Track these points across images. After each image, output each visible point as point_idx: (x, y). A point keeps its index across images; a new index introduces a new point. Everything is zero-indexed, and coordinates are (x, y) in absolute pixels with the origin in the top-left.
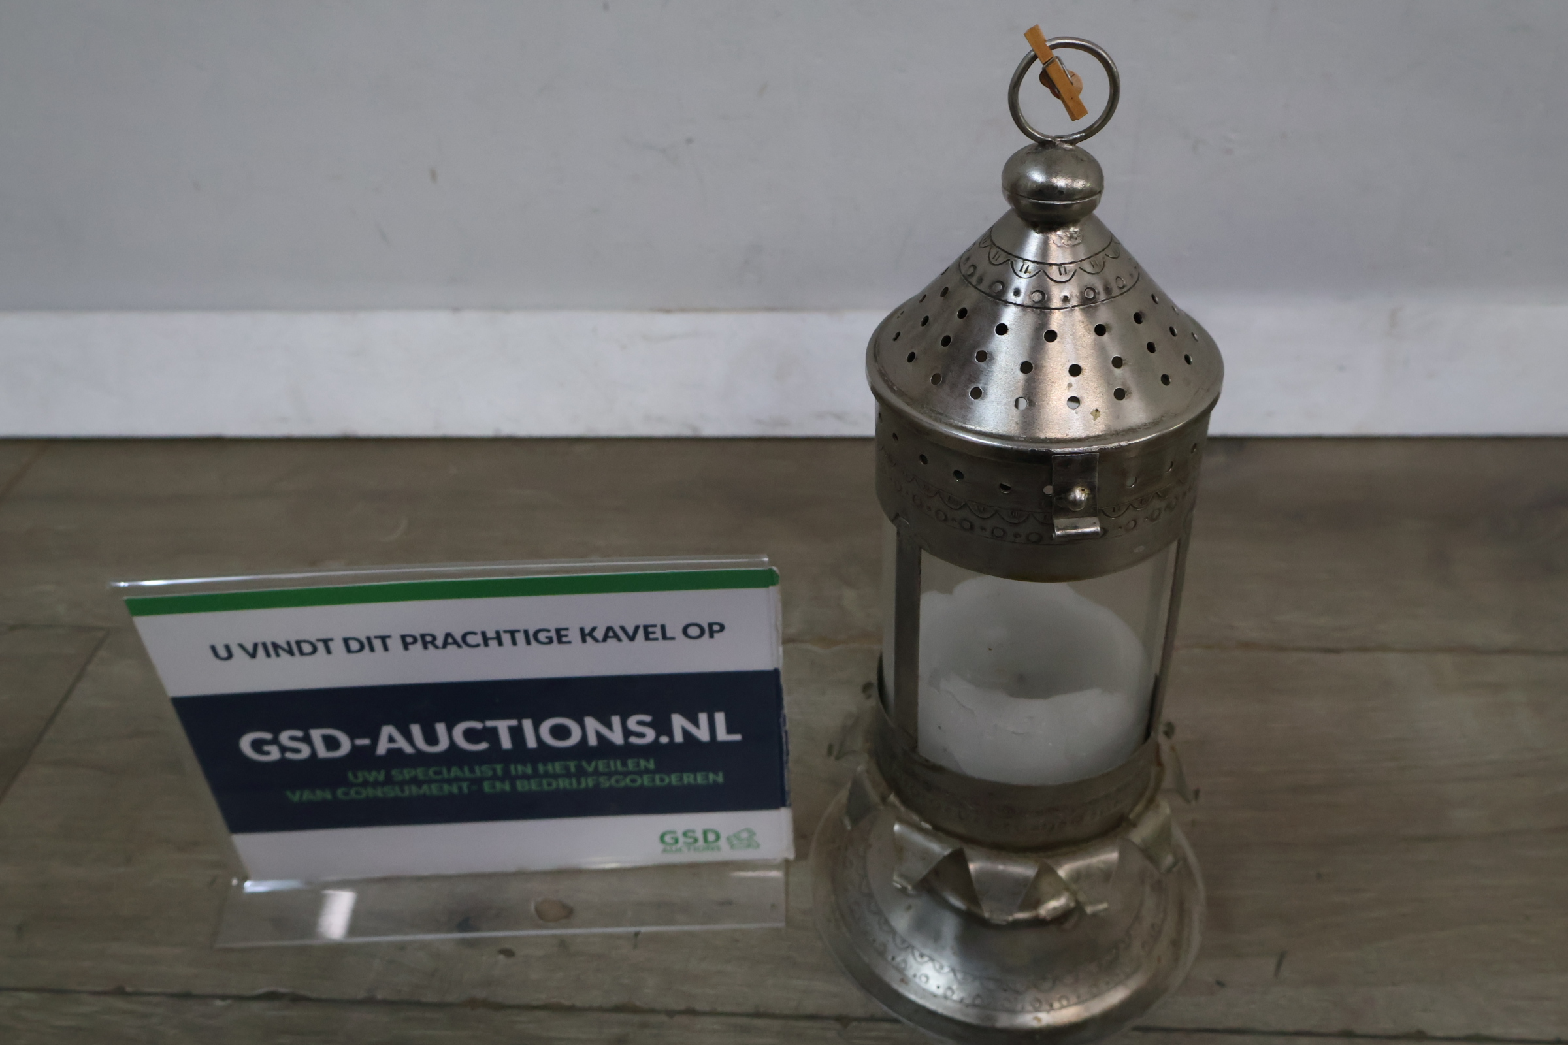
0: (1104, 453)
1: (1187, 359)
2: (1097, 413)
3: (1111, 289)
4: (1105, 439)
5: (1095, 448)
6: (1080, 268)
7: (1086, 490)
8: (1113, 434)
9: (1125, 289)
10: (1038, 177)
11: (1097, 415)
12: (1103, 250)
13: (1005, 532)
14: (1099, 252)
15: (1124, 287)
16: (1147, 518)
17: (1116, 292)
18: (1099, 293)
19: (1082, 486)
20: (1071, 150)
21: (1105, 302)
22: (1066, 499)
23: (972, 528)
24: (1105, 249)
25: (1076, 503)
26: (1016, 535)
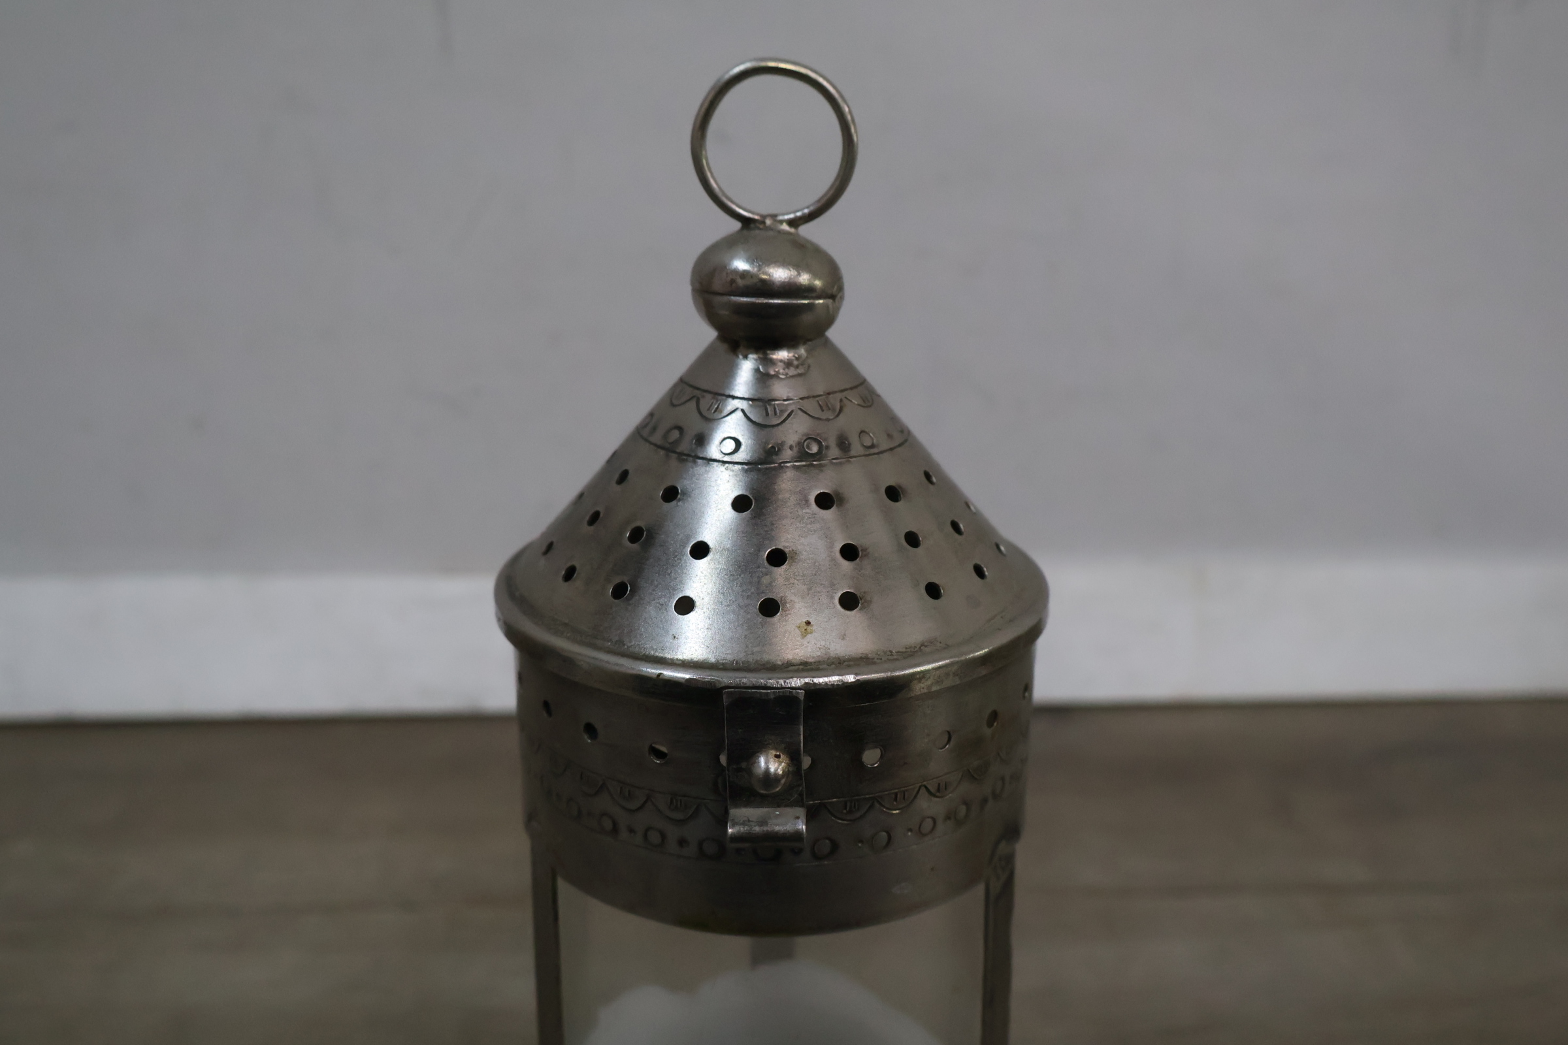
0: (814, 693)
1: (979, 571)
2: (809, 628)
3: (850, 444)
4: (818, 669)
5: (796, 682)
6: (800, 409)
7: (782, 756)
8: (833, 663)
9: (875, 450)
10: (741, 265)
11: (809, 630)
12: (842, 391)
13: (663, 836)
14: (835, 392)
15: (873, 446)
16: (910, 830)
17: (856, 449)
18: (827, 447)
19: (776, 749)
20: (789, 233)
21: (834, 461)
22: (749, 771)
23: (615, 830)
24: (845, 390)
25: (768, 779)
26: (682, 842)
